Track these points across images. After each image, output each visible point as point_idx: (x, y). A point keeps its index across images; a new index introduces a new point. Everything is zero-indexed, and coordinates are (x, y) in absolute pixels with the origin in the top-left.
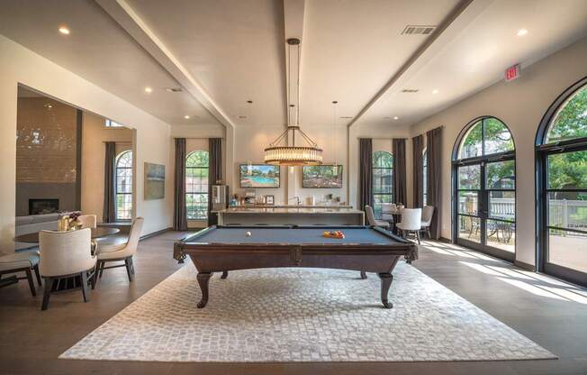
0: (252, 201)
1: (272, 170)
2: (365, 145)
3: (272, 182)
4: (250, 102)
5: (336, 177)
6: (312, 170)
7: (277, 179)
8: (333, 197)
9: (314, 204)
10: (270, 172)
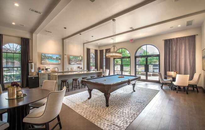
0: (49, 70)
1: (58, 57)
2: (88, 50)
3: (58, 62)
4: (65, 28)
5: (81, 60)
6: (73, 58)
7: (60, 60)
8: (80, 67)
9: (74, 71)
10: (57, 58)
